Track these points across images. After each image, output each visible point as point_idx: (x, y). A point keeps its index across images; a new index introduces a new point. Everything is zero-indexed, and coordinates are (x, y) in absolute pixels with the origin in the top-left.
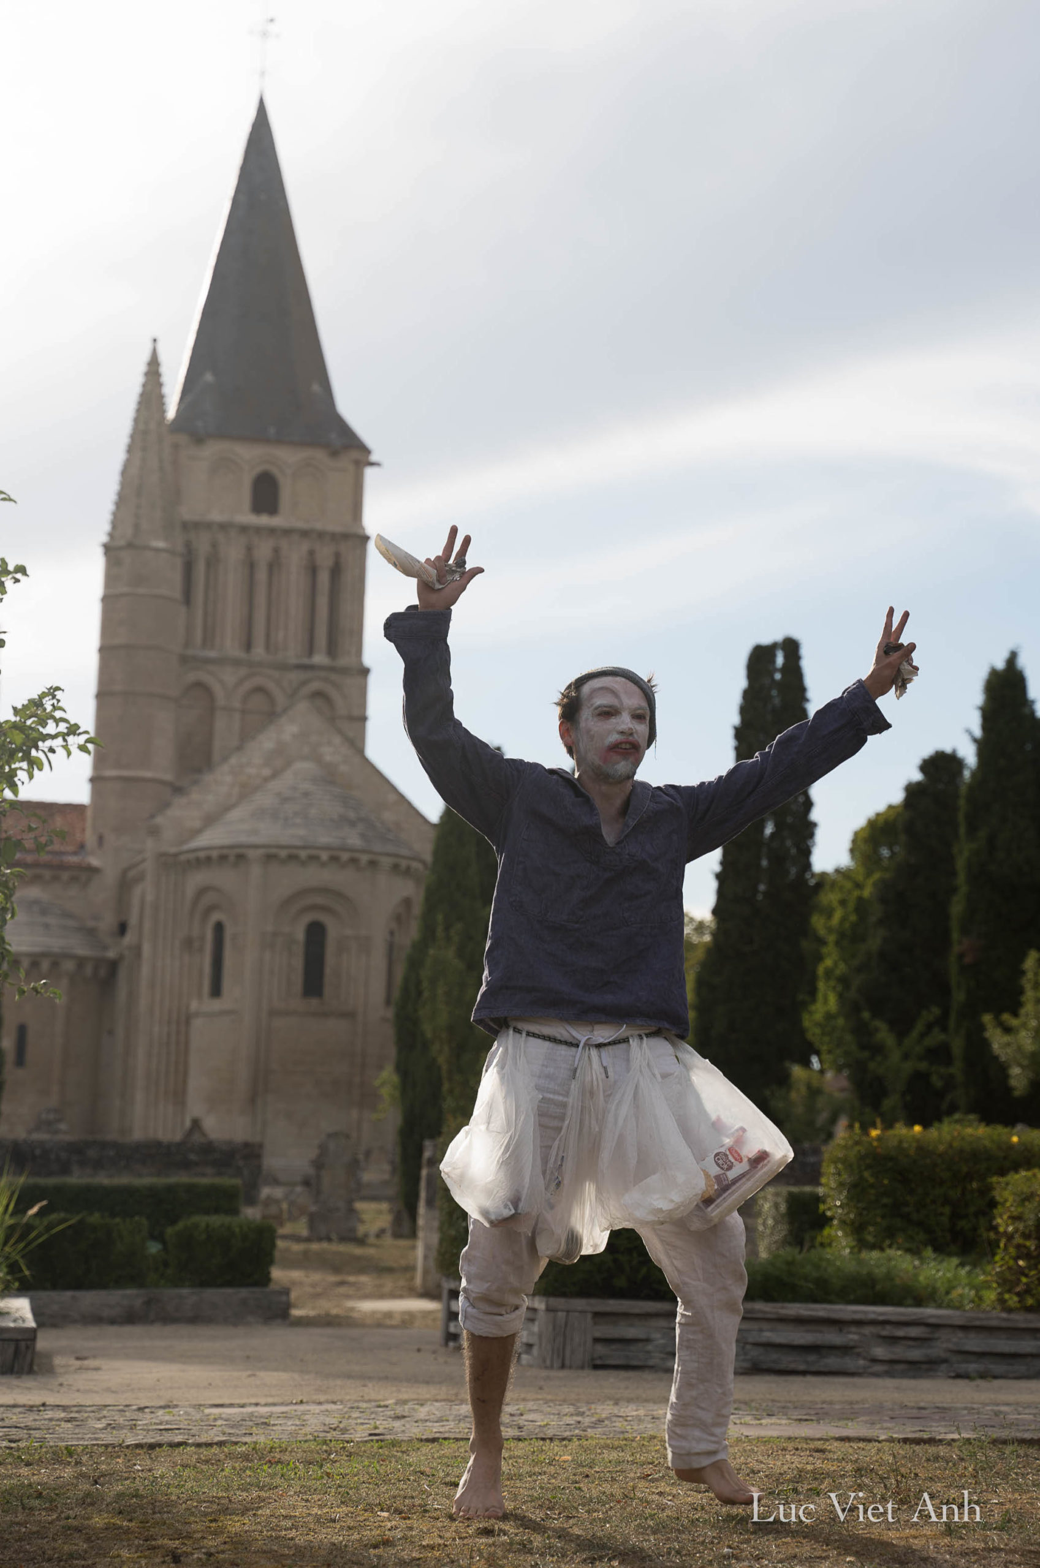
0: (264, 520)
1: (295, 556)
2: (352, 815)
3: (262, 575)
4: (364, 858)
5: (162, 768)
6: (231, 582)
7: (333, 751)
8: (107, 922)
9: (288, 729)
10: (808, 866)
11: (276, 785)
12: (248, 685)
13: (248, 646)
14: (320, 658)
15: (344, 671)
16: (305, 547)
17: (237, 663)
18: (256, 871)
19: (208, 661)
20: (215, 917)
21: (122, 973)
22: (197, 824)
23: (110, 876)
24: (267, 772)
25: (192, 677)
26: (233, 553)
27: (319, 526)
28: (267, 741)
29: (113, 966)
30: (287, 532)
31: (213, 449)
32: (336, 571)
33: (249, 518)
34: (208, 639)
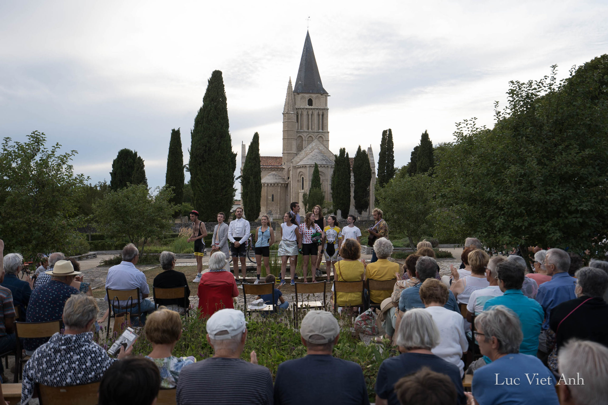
0: (310, 107)
1: (316, 113)
2: (324, 159)
3: (310, 117)
4: (326, 166)
5: (294, 151)
6: (305, 118)
7: (321, 147)
8: (286, 177)
9: (314, 144)
10: (393, 167)
11: (311, 154)
12: (308, 136)
13: (308, 129)
14: (320, 131)
15: (325, 133)
16: (317, 111)
17: (306, 132)
18: (308, 169)
19: (301, 132)
20: (302, 176)
21: (289, 185)
22: (299, 161)
23: (286, 169)
24: (310, 151)
25: (299, 135)
26: (305, 113)
27: (319, 108)
28: (310, 146)
29: (287, 184)
30: (314, 109)
31: (301, 95)
32: (323, 115)
33: (308, 107)
34: (301, 128)
